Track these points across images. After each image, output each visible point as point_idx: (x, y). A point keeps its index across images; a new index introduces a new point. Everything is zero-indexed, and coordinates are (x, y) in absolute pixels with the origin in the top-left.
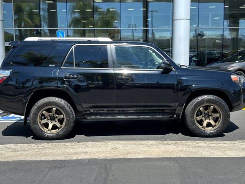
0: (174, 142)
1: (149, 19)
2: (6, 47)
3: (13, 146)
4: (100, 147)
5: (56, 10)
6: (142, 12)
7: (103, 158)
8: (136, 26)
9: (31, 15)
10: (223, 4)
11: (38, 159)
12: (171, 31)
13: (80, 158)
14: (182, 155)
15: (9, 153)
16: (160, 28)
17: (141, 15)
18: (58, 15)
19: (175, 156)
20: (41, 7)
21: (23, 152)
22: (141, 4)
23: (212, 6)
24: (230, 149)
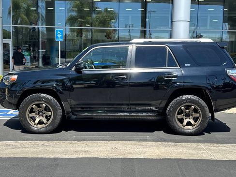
0: (173, 143)
1: (147, 20)
2: (4, 44)
3: (13, 143)
4: (100, 146)
5: (54, 8)
6: (140, 12)
7: (104, 157)
8: (132, 26)
9: (28, 12)
10: (222, 7)
11: (39, 156)
12: (169, 32)
13: (81, 156)
14: (183, 157)
15: (9, 150)
16: (158, 29)
17: (140, 15)
18: (56, 13)
19: (176, 158)
20: (40, 4)
21: (23, 149)
22: (139, 4)
23: (211, 8)
24: (230, 152)
